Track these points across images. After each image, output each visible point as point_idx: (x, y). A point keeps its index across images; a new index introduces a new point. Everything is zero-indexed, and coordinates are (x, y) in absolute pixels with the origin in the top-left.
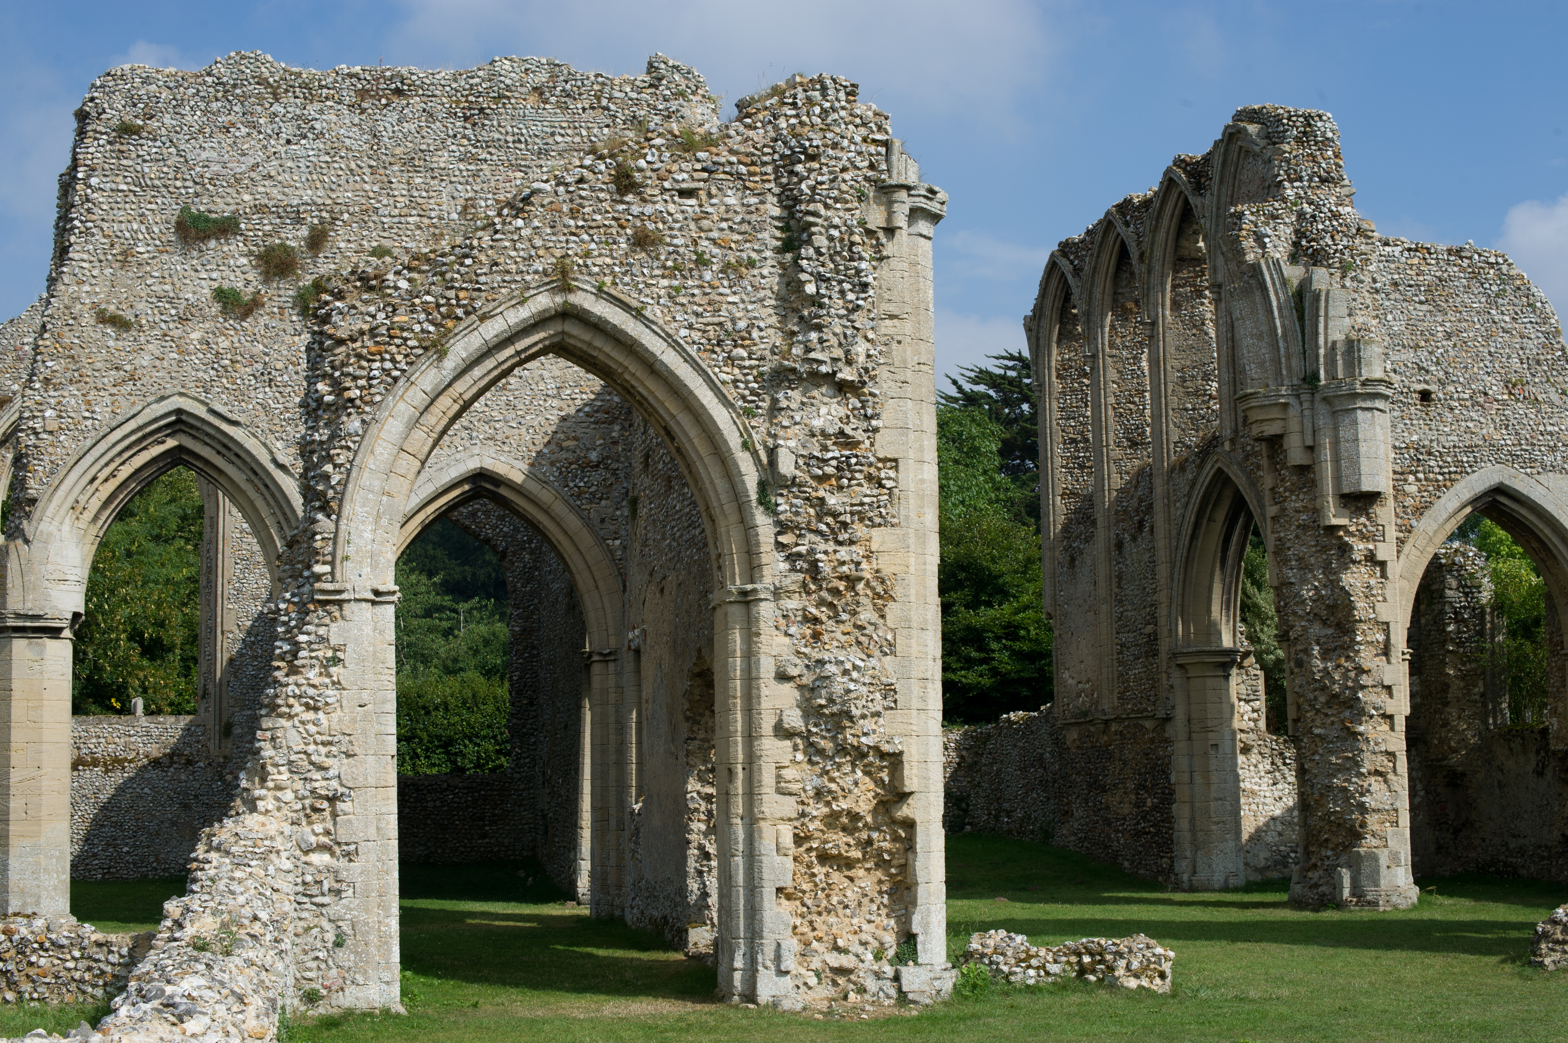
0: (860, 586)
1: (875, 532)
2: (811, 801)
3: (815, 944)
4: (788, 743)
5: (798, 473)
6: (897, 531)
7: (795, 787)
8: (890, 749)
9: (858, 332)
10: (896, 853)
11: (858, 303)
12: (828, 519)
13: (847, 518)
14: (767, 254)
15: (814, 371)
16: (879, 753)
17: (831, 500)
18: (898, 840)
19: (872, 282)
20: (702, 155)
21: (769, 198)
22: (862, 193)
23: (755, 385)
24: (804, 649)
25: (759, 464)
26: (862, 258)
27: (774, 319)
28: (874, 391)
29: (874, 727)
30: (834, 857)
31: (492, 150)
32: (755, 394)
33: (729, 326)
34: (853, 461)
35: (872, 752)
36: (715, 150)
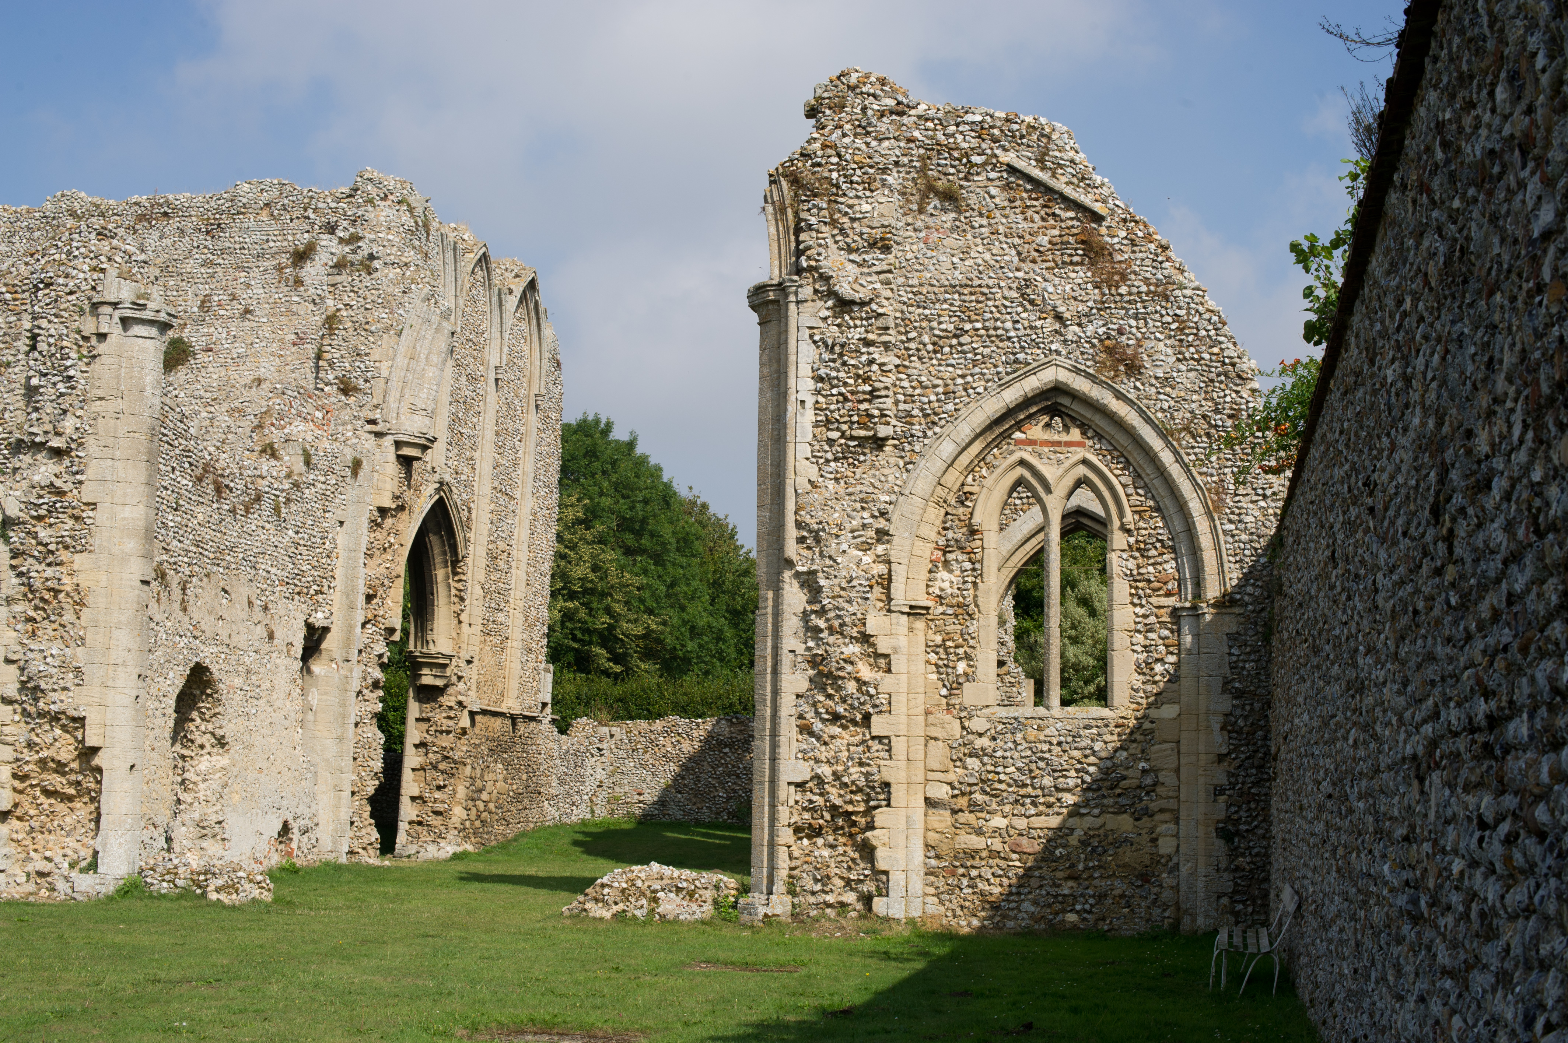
0: (61, 596)
1: (77, 557)
2: (25, 751)
3: (32, 854)
4: (10, 708)
5: (21, 514)
6: (92, 556)
7: (10, 739)
8: (75, 714)
9: (65, 412)
10: (99, 792)
11: (63, 390)
12: (40, 548)
13: (52, 547)
14: (20, 357)
15: (33, 442)
16: (68, 717)
17: (43, 534)
18: (99, 782)
19: (79, 375)
21: (25, 316)
22: (82, 310)
23: (6, 452)
24: (25, 641)
25: (2, 508)
26: (69, 358)
27: (21, 404)
28: (79, 454)
29: (63, 698)
30: (56, 792)
31: (225, 256)
32: (6, 458)
34: (58, 505)
35: (63, 716)
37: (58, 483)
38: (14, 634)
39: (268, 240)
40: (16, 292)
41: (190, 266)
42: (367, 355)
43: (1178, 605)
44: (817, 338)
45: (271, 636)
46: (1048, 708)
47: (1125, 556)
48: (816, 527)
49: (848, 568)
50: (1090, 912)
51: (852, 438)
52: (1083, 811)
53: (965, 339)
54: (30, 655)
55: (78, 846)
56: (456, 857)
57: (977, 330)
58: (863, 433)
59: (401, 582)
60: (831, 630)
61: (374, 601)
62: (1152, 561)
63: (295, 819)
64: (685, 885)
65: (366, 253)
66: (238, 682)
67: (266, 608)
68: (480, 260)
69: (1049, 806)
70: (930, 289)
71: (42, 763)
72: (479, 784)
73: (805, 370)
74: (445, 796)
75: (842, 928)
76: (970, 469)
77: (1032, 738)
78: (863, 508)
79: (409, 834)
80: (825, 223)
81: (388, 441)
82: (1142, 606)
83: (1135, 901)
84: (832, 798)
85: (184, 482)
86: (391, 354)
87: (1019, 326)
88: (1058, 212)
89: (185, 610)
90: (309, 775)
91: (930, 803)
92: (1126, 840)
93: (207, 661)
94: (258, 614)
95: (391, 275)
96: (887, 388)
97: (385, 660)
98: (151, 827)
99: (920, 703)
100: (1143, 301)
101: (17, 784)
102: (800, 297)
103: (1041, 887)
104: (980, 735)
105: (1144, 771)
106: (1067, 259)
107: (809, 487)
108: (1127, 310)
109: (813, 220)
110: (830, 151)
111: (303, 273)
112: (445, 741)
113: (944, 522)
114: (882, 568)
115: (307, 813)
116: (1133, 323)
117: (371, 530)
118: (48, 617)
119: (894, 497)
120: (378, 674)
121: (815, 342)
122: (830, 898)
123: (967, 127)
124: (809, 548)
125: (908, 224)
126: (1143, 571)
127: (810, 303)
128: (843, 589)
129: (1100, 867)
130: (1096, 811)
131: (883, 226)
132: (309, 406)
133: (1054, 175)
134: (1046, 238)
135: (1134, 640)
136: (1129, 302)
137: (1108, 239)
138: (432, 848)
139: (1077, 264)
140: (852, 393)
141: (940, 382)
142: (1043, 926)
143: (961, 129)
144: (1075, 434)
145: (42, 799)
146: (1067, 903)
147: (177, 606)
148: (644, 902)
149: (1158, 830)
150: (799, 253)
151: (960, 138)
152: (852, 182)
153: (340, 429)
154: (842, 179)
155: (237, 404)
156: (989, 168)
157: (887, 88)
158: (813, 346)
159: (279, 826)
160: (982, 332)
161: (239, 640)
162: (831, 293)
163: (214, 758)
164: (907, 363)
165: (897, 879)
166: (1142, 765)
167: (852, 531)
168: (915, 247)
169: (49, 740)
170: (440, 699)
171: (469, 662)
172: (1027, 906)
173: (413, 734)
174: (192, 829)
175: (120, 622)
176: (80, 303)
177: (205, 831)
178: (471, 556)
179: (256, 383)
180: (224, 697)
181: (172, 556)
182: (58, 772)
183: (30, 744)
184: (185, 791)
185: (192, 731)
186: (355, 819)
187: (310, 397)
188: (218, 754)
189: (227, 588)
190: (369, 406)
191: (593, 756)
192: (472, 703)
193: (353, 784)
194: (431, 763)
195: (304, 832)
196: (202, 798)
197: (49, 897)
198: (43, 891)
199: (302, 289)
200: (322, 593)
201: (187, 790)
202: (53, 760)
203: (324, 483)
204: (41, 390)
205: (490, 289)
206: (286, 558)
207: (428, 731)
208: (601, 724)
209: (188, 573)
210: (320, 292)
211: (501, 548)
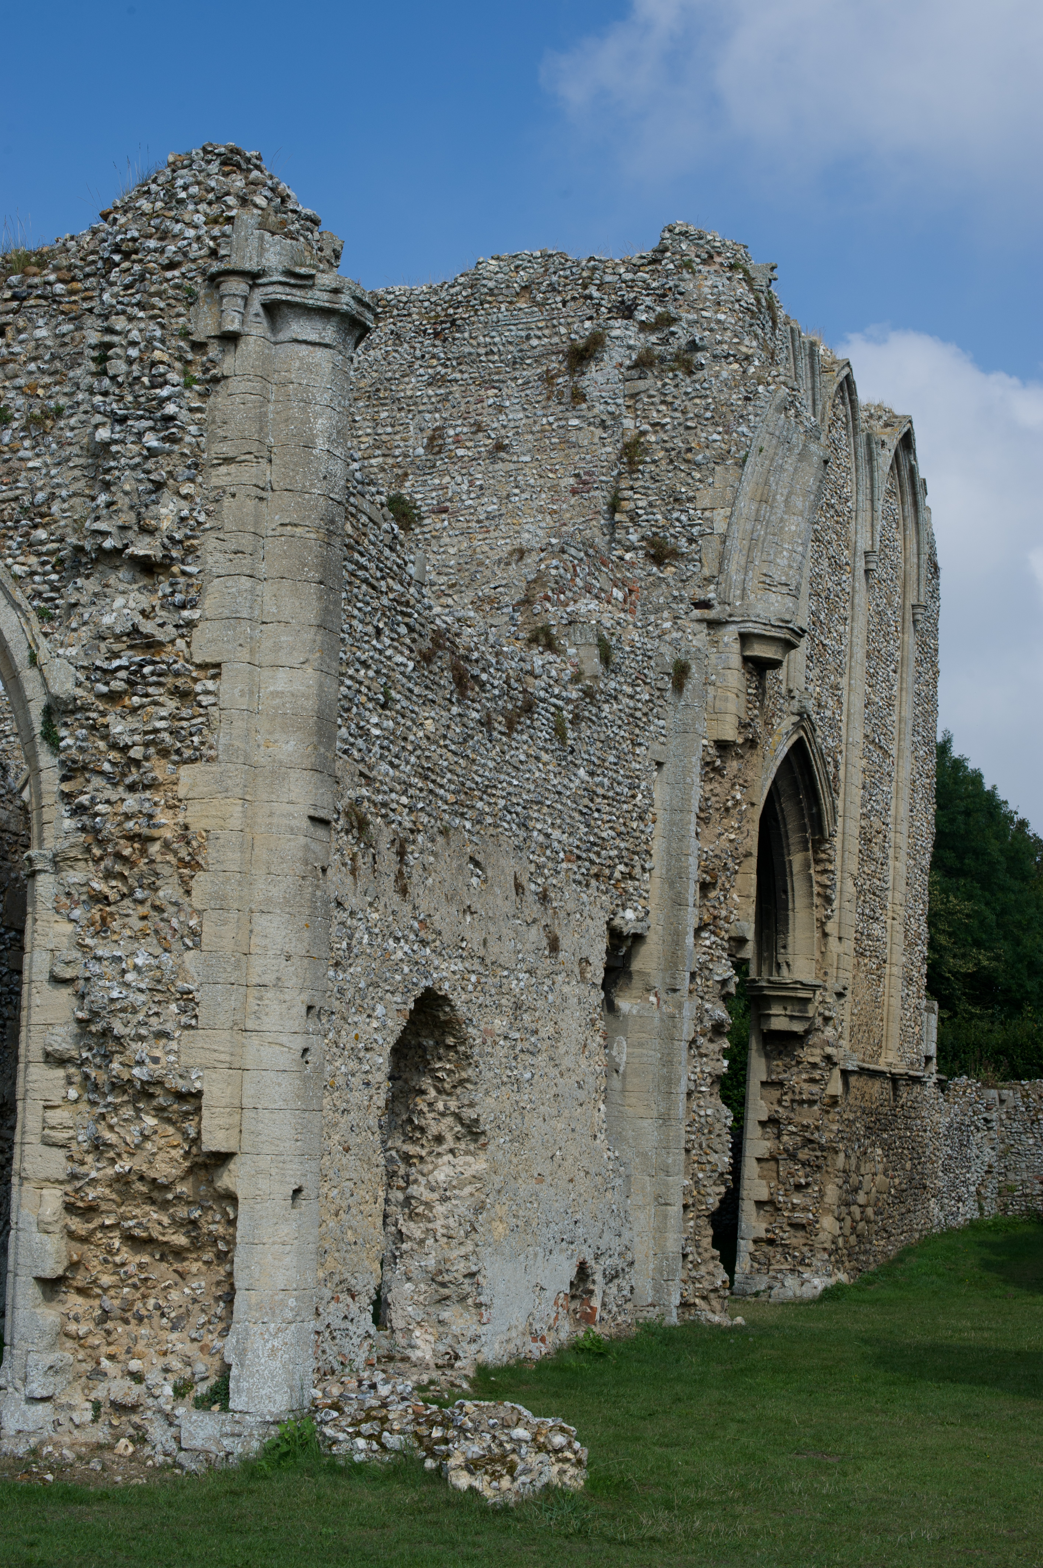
0: (154, 848)
1: (185, 771)
2: (89, 1159)
3: (105, 1363)
4: (61, 1073)
5: (79, 692)
6: (214, 768)
7: (64, 1137)
8: (182, 1085)
9: (159, 486)
10: (231, 1242)
11: (155, 444)
12: (113, 755)
13: (136, 753)
14: (80, 396)
15: (100, 549)
16: (168, 1091)
17: (118, 728)
18: (232, 1223)
19: (184, 416)
20: (14, 279)
21: (89, 321)
22: (191, 293)
23: (54, 577)
24: (88, 941)
25: (45, 683)
26: (166, 383)
27: (82, 484)
28: (188, 569)
29: (157, 1053)
30: (150, 1241)
31: (464, 367)
32: (54, 589)
33: (26, 500)
34: (147, 670)
35: (158, 1091)
36: (35, 269)
37: (148, 627)
38: (69, 928)
39: (528, 337)
40: (74, 279)
42: (690, 500)
45: (554, 946)
54: (95, 968)
55: (191, 1351)
56: (831, 1294)
59: (753, 862)
61: (712, 894)
63: (597, 1257)
65: (683, 342)
66: (500, 1024)
67: (544, 898)
68: (841, 387)
71: (122, 1181)
72: (854, 1179)
74: (809, 1201)
79: (754, 1258)
81: (729, 634)
85: (399, 659)
86: (729, 495)
89: (404, 891)
90: (618, 1182)
93: (446, 986)
94: (533, 909)
95: (725, 374)
97: (732, 989)
98: (345, 1297)
101: (76, 1224)
111: (584, 382)
112: (808, 1116)
115: (616, 1245)
117: (706, 779)
118: (132, 893)
120: (720, 1012)
132: (603, 578)
138: (791, 1281)
145: (124, 1254)
147: (388, 883)
153: (652, 618)
155: (487, 590)
159: (570, 1272)
161: (500, 952)
163: (461, 1160)
169: (133, 1138)
170: (798, 1052)
173: (756, 1106)
174: (423, 1287)
175: (269, 900)
176: (187, 284)
177: (446, 1291)
178: (839, 835)
179: (516, 557)
180: (476, 1050)
181: (379, 791)
182: (153, 1202)
183: (98, 1146)
184: (410, 1217)
185: (421, 1112)
186: (689, 1249)
187: (604, 564)
188: (467, 1153)
189: (479, 858)
190: (696, 580)
191: (978, 1129)
192: (846, 1058)
193: (686, 1192)
194: (786, 1150)
195: (612, 1277)
196: (441, 1231)
197: (133, 1457)
198: (124, 1441)
199: (584, 406)
200: (632, 878)
201: (412, 1216)
202: (142, 1178)
203: (631, 697)
204: (114, 448)
205: (855, 434)
206: (576, 815)
207: (780, 1102)
208: (986, 1085)
209: (409, 825)
210: (612, 408)
211: (875, 826)
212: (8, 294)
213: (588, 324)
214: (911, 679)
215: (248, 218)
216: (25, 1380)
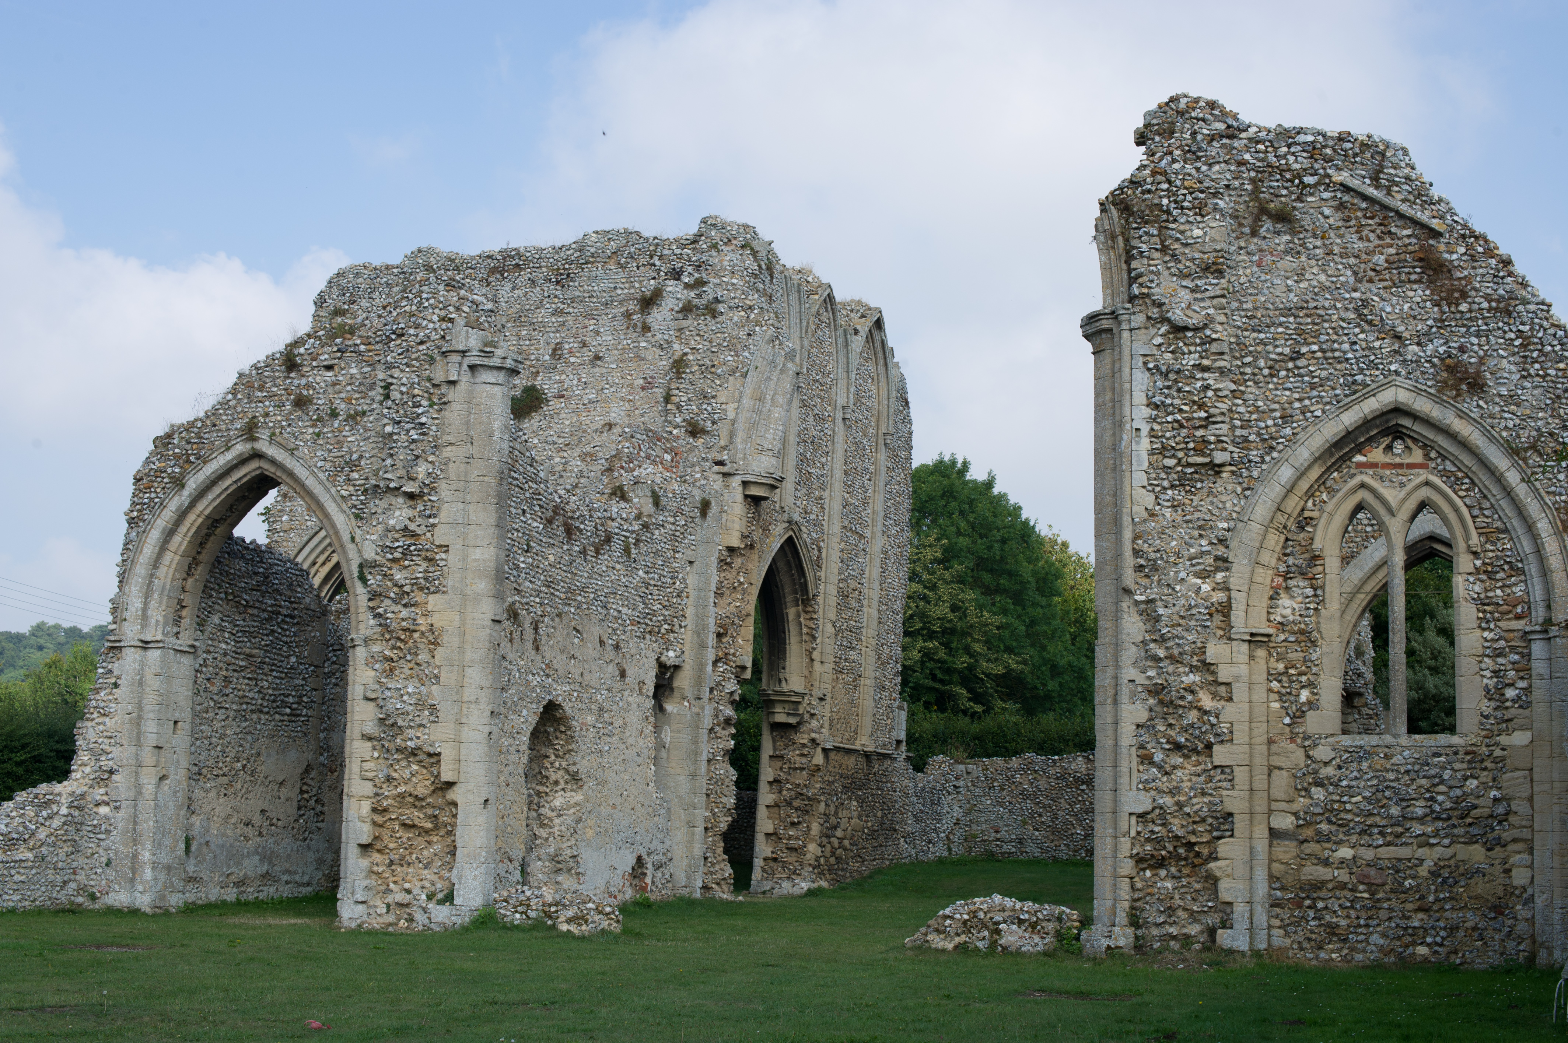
0: (416, 635)
1: (431, 598)
2: (384, 786)
4: (370, 744)
5: (378, 558)
6: (446, 596)
7: (373, 775)
8: (431, 750)
9: (417, 457)
10: (454, 825)
11: (415, 437)
12: (395, 589)
13: (407, 589)
14: (375, 406)
15: (388, 487)
16: (424, 753)
17: (397, 577)
18: (455, 816)
20: (338, 341)
21: (378, 366)
22: (432, 358)
23: (363, 498)
24: (383, 680)
25: (360, 552)
26: (420, 405)
27: (376, 451)
28: (432, 498)
29: (419, 734)
30: (414, 826)
31: (575, 305)
32: (362, 504)
33: (347, 457)
34: (412, 548)
35: (419, 752)
36: (349, 336)
37: (412, 527)
38: (373, 673)
39: (615, 288)
40: (370, 344)
41: (542, 315)
42: (714, 397)
43: (1528, 629)
44: (1151, 365)
45: (623, 674)
46: (1395, 736)
47: (1471, 579)
48: (1153, 556)
49: (1187, 598)
50: (1441, 945)
51: (1189, 465)
52: (1433, 841)
53: (1301, 362)
54: (388, 693)
55: (434, 878)
56: (811, 893)
57: (1314, 352)
58: (1200, 460)
59: (751, 619)
60: (1171, 657)
61: (724, 640)
62: (1500, 584)
63: (649, 854)
64: (1027, 916)
65: (711, 297)
66: (590, 719)
67: (617, 647)
68: (825, 301)
69: (1399, 836)
70: (1264, 312)
71: (400, 796)
72: (833, 820)
73: (1140, 398)
74: (800, 833)
75: (1184, 960)
76: (1310, 494)
77: (1378, 767)
78: (1201, 536)
79: (764, 871)
80: (1157, 250)
81: (736, 482)
82: (1492, 630)
83: (1489, 934)
84: (1174, 828)
85: (535, 524)
86: (737, 395)
87: (1357, 347)
88: (1393, 230)
89: (537, 649)
90: (663, 811)
91: (1274, 834)
92: (1478, 871)
93: (560, 699)
94: (610, 654)
95: (736, 319)
96: (1223, 414)
97: (737, 698)
98: (506, 861)
99: (1261, 732)
100: (1484, 318)
101: (377, 818)
102: (1133, 325)
103: (1390, 919)
104: (1326, 764)
105: (1496, 800)
106: (1403, 277)
107: (1146, 515)
108: (1469, 328)
109: (1144, 247)
110: (1159, 178)
111: (649, 320)
112: (801, 778)
113: (1284, 547)
114: (1220, 596)
115: (661, 848)
116: (1474, 340)
117: (720, 570)
118: (405, 656)
119: (1232, 524)
120: (729, 712)
121: (1149, 369)
122: (1173, 930)
123: (1299, 148)
124: (1147, 576)
125: (1241, 248)
126: (1491, 594)
127: (1143, 331)
128: (1183, 617)
129: (1451, 898)
130: (1446, 841)
131: (1216, 251)
132: (658, 449)
133: (1389, 193)
134: (1383, 257)
135: (1483, 666)
136: (1470, 319)
137: (1446, 256)
138: (786, 885)
139: (1415, 282)
140: (1188, 420)
141: (1276, 406)
142: (1392, 959)
143: (1292, 150)
144: (1417, 456)
145: (401, 833)
146: (1417, 935)
147: (529, 645)
148: (986, 933)
149: (1511, 860)
150: (1132, 280)
151: (1291, 159)
152: (1182, 208)
153: (689, 471)
154: (1173, 205)
155: (588, 449)
156: (1322, 188)
157: (1216, 112)
158: (1147, 374)
159: (632, 861)
160: (1319, 354)
161: (591, 679)
162: (1165, 320)
163: (568, 794)
164: (1242, 388)
165: (1240, 909)
166: (1493, 793)
167: (1191, 559)
168: (1248, 271)
169: (407, 775)
170: (794, 736)
171: (821, 699)
172: (1375, 938)
173: (767, 772)
174: (547, 863)
175: (473, 661)
176: (430, 352)
177: (560, 866)
178: (822, 595)
179: (607, 428)
180: (577, 734)
181: (524, 597)
182: (416, 807)
183: (389, 779)
184: (541, 827)
185: (547, 768)
186: (708, 855)
187: (659, 440)
188: (572, 790)
189: (578, 628)
190: (716, 448)
191: (949, 793)
192: (825, 740)
193: (707, 820)
194: (785, 800)
195: (658, 867)
196: (557, 833)
197: (407, 928)
198: (402, 921)
199: (649, 334)
200: (672, 631)
201: (542, 825)
202: (410, 795)
203: (673, 524)
204: (395, 437)
205: (836, 330)
206: (637, 598)
207: (781, 769)
208: (957, 762)
209: (539, 613)
210: (666, 337)
211: (852, 586)
212: (335, 349)
213: (652, 282)
214: (882, 484)
215: (461, 322)
216: (353, 894)
